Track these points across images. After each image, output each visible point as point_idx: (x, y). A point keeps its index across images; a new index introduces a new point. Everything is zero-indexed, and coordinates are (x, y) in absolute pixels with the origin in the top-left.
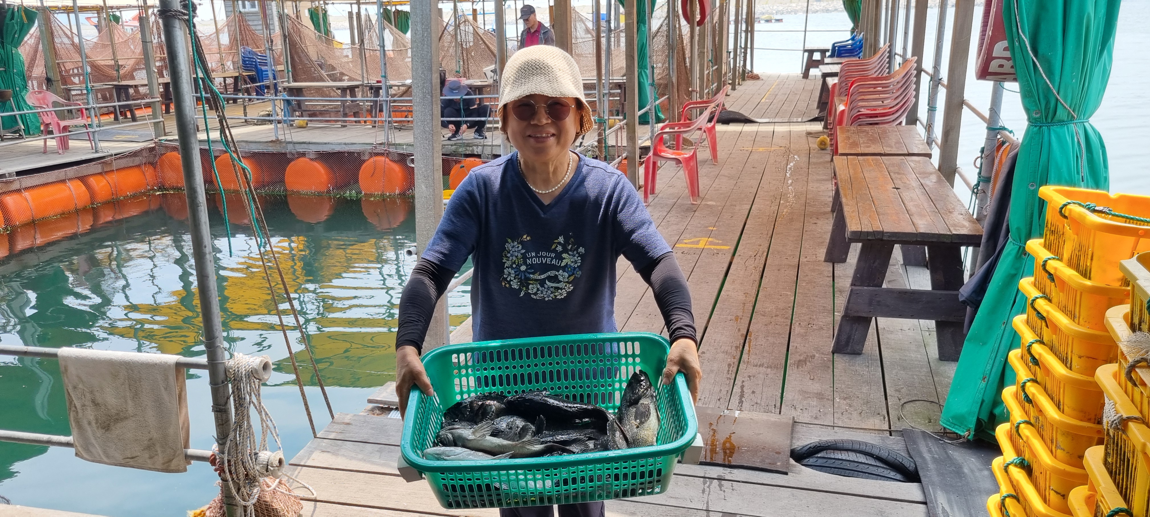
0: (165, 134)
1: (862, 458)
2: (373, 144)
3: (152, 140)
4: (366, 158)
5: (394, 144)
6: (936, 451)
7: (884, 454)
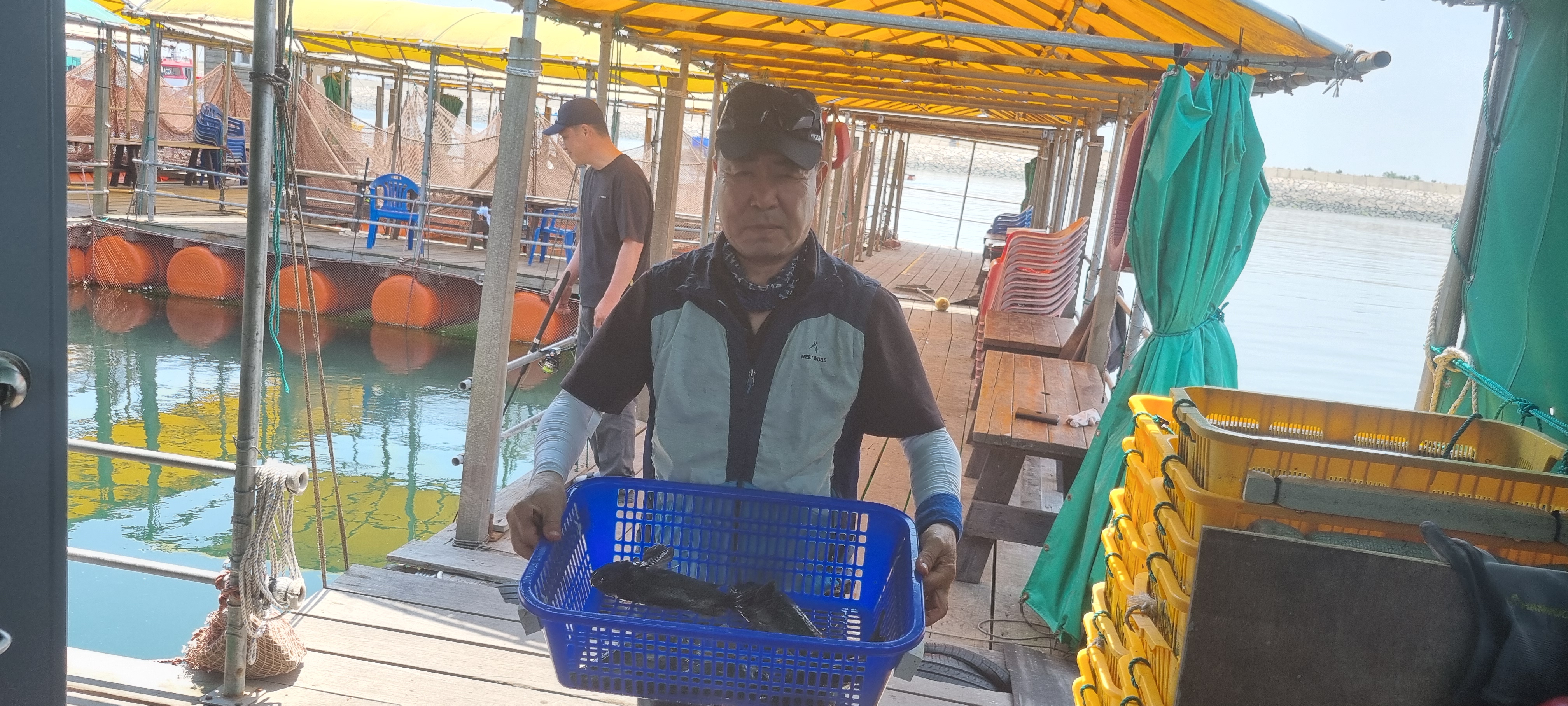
0: (108, 212)
1: (953, 663)
2: (399, 258)
3: (90, 216)
4: (386, 276)
5: (426, 262)
6: (1034, 666)
7: (977, 663)
